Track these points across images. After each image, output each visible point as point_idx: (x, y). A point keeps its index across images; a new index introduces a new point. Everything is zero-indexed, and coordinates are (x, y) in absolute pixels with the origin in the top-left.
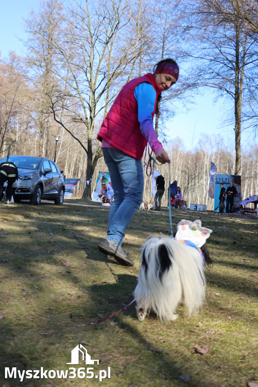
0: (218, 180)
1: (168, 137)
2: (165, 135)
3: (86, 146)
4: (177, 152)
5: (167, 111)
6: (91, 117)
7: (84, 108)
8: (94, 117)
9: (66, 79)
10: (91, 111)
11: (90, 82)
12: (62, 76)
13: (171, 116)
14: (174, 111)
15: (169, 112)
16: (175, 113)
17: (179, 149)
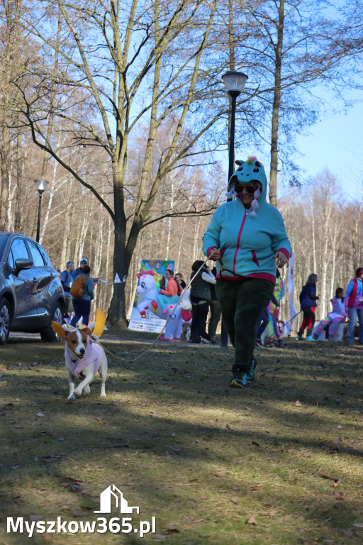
1: (301, 173)
2: (295, 168)
3: (110, 201)
4: (324, 206)
5: (298, 110)
6: (119, 133)
7: (103, 111)
8: (127, 131)
9: (57, 44)
10: (118, 118)
11: (113, 48)
12: (47, 36)
13: (308, 121)
14: (314, 110)
15: (303, 111)
16: (316, 113)
17: (329, 198)
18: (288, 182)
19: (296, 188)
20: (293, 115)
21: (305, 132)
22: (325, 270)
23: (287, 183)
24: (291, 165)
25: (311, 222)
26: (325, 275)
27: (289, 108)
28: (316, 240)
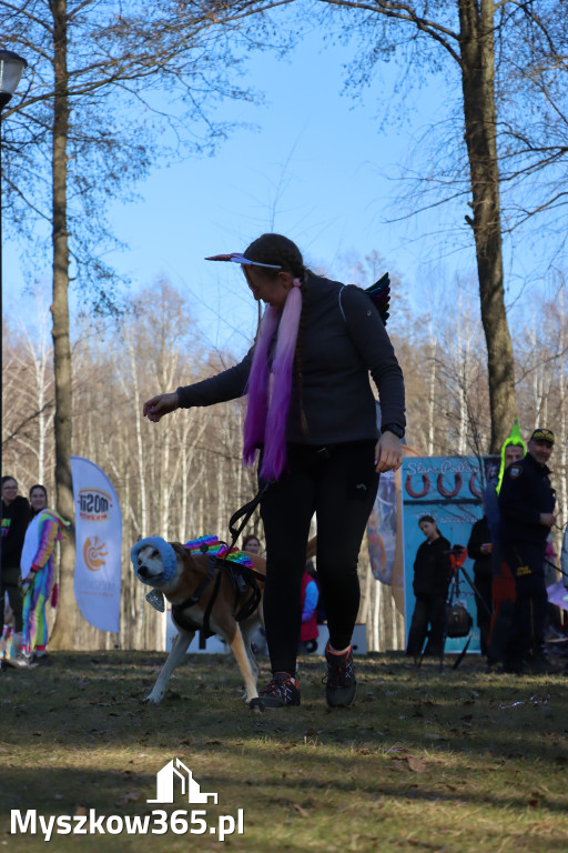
0: (418, 488)
1: (120, 286)
2: (107, 276)
4: (159, 362)
5: (107, 142)
13: (130, 169)
14: (141, 143)
15: (119, 148)
16: (148, 152)
17: (171, 344)
18: (90, 303)
19: (109, 319)
20: (96, 155)
21: (125, 192)
22: (167, 504)
23: (89, 308)
24: (97, 267)
25: (133, 398)
26: (165, 517)
27: (88, 140)
28: (143, 438)
